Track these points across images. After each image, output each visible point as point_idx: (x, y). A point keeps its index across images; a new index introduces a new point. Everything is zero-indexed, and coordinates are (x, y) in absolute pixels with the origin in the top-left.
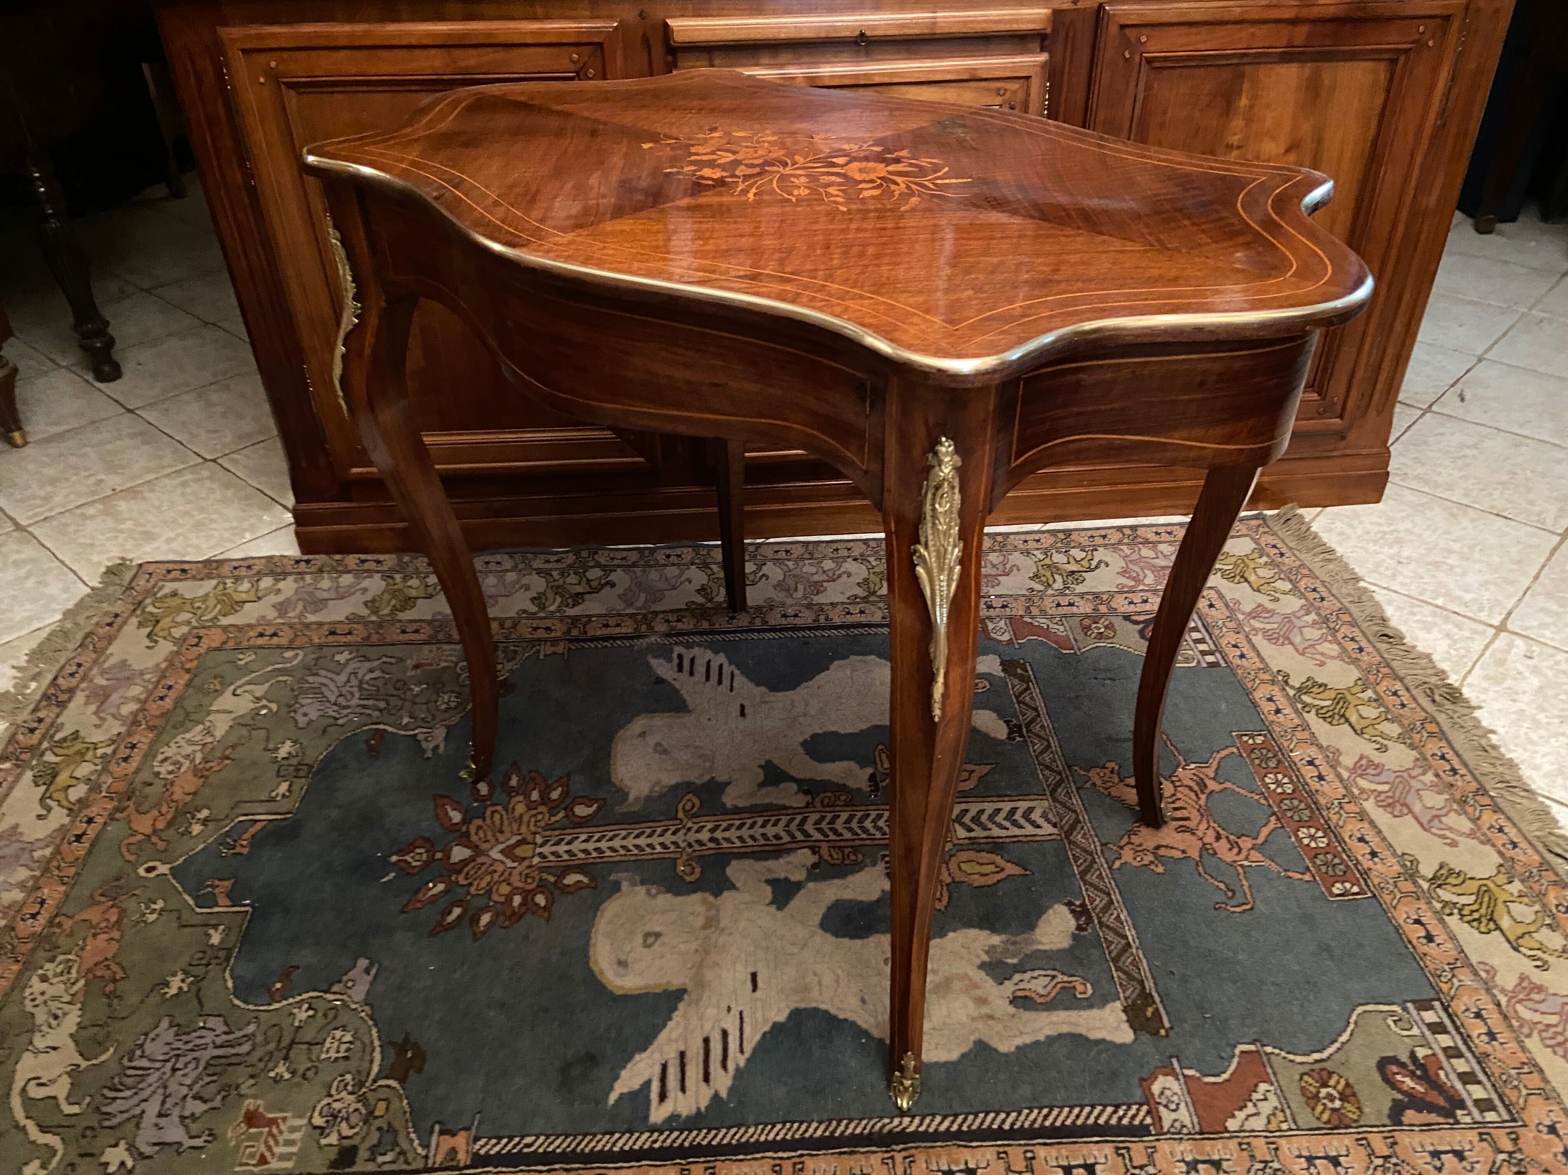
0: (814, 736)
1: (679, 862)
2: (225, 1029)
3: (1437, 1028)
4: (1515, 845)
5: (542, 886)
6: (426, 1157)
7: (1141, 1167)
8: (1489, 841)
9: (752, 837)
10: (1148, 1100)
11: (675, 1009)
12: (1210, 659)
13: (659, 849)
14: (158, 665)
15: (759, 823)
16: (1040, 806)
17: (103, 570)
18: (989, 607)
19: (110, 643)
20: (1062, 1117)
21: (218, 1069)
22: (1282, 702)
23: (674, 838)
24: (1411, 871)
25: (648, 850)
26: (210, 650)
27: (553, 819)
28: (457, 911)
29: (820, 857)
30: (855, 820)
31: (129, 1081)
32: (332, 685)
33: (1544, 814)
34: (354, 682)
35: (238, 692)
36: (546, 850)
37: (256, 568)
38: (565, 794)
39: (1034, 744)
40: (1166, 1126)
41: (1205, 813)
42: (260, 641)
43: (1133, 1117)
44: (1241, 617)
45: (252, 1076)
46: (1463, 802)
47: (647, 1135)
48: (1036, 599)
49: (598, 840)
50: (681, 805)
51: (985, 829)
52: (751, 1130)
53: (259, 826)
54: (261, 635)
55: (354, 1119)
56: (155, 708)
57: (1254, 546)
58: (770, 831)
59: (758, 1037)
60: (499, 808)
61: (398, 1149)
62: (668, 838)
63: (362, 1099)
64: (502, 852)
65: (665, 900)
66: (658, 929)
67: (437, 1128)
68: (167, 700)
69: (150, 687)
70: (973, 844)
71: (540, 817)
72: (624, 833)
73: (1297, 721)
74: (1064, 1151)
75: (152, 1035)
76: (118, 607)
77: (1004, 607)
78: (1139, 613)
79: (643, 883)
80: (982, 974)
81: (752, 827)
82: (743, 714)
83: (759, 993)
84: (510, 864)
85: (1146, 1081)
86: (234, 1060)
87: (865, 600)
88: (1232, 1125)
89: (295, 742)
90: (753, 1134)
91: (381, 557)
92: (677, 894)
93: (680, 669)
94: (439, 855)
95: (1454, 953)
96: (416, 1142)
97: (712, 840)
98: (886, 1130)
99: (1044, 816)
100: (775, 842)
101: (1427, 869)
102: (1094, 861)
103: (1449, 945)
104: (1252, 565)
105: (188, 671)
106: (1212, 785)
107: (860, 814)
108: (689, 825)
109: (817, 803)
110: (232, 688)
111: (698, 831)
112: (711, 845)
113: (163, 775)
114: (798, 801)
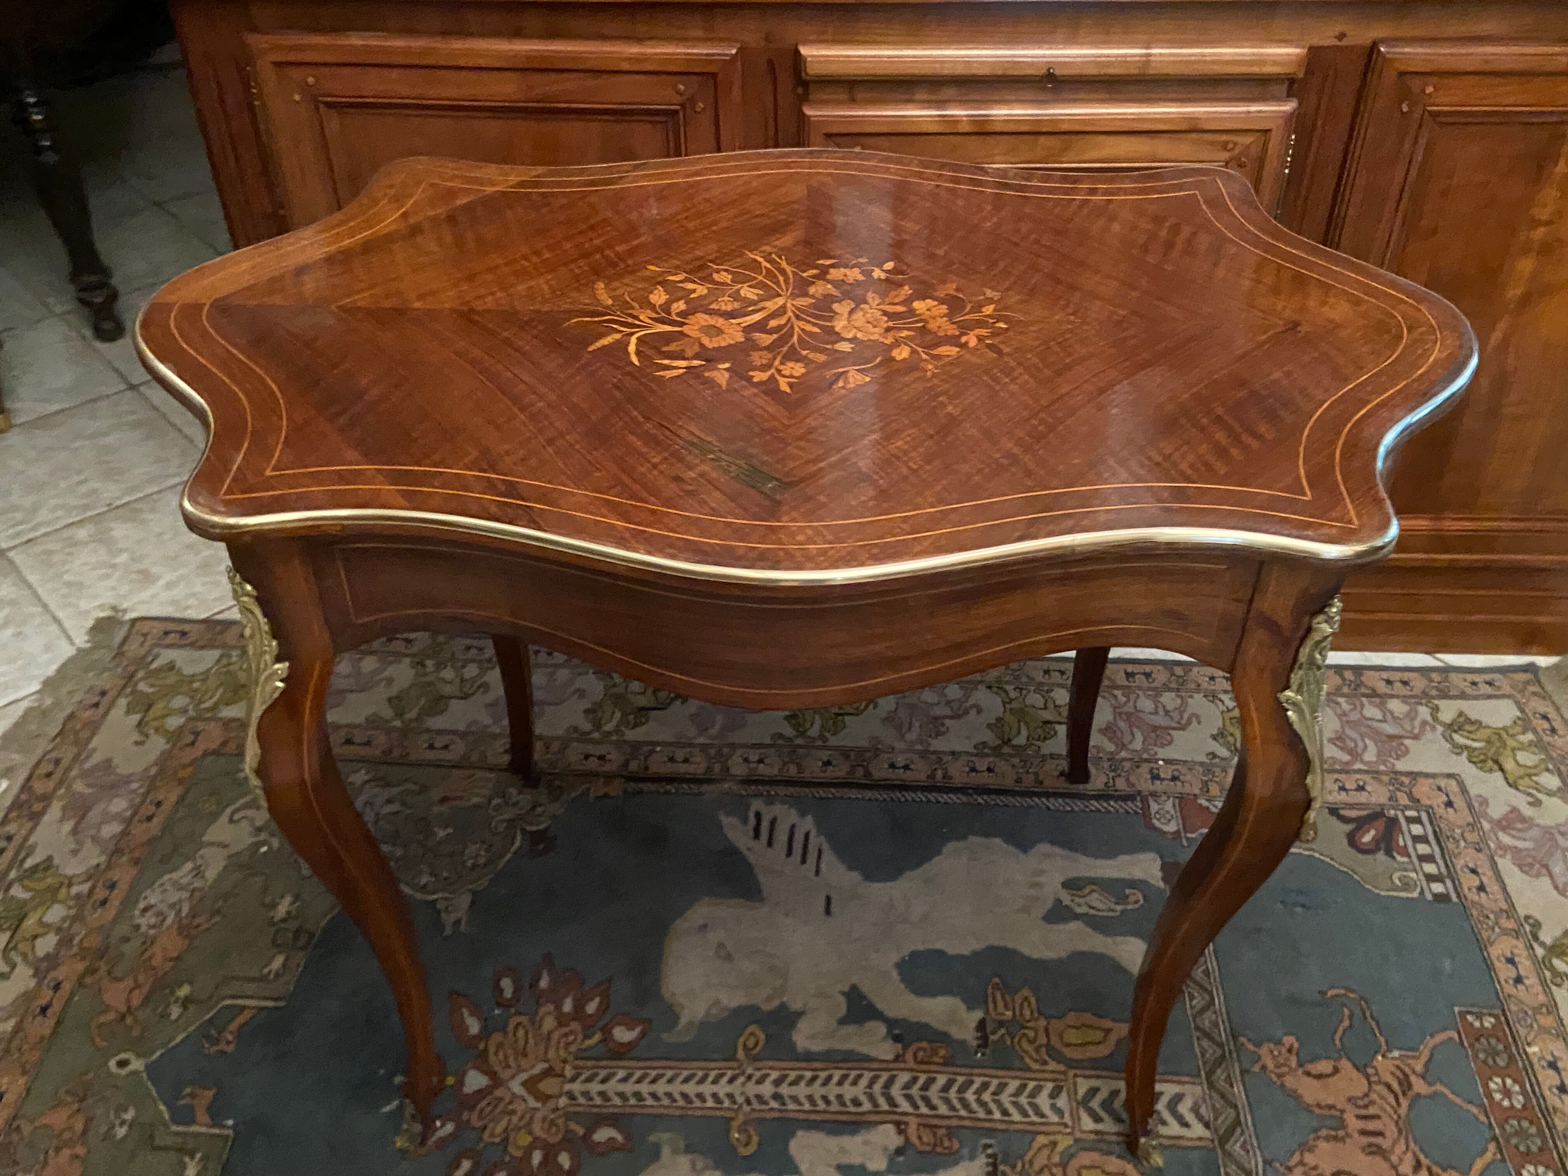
0: (914, 955)
1: (735, 1124)
5: (568, 1142)
9: (825, 1098)
12: (1437, 888)
13: (710, 1103)
14: (147, 770)
15: (836, 1079)
16: (1193, 1092)
17: (90, 623)
18: (1155, 777)
19: (93, 734)
22: (1525, 965)
23: (729, 1089)
25: (698, 1103)
26: (206, 754)
27: (587, 1043)
28: (466, 1165)
29: (907, 1139)
30: (955, 1088)
35: (237, 817)
36: (576, 1087)
38: (604, 1008)
39: (1192, 998)
41: (1404, 1128)
44: (1486, 826)
48: (1217, 771)
49: (639, 1081)
50: (742, 1040)
51: (1118, 1120)
53: (247, 1015)
56: (141, 832)
57: (1518, 714)
58: (849, 1091)
60: (523, 1019)
62: (723, 1089)
64: (524, 1084)
68: (155, 820)
69: (138, 800)
70: (1101, 1142)
71: (571, 1038)
72: (670, 1073)
73: (1542, 998)
76: (106, 681)
77: (1174, 779)
78: (1352, 806)
79: (689, 1149)
81: (826, 1082)
82: (828, 911)
84: (533, 1103)
87: (996, 751)
89: (296, 897)
93: (757, 834)
94: (450, 1080)
97: (777, 1097)
99: (1195, 1110)
100: (852, 1109)
104: (1511, 743)
105: (180, 781)
106: (1419, 1086)
107: (961, 1079)
108: (749, 1071)
109: (909, 1056)
110: (229, 811)
111: (760, 1082)
112: (774, 1104)
113: (143, 929)
114: (886, 1050)
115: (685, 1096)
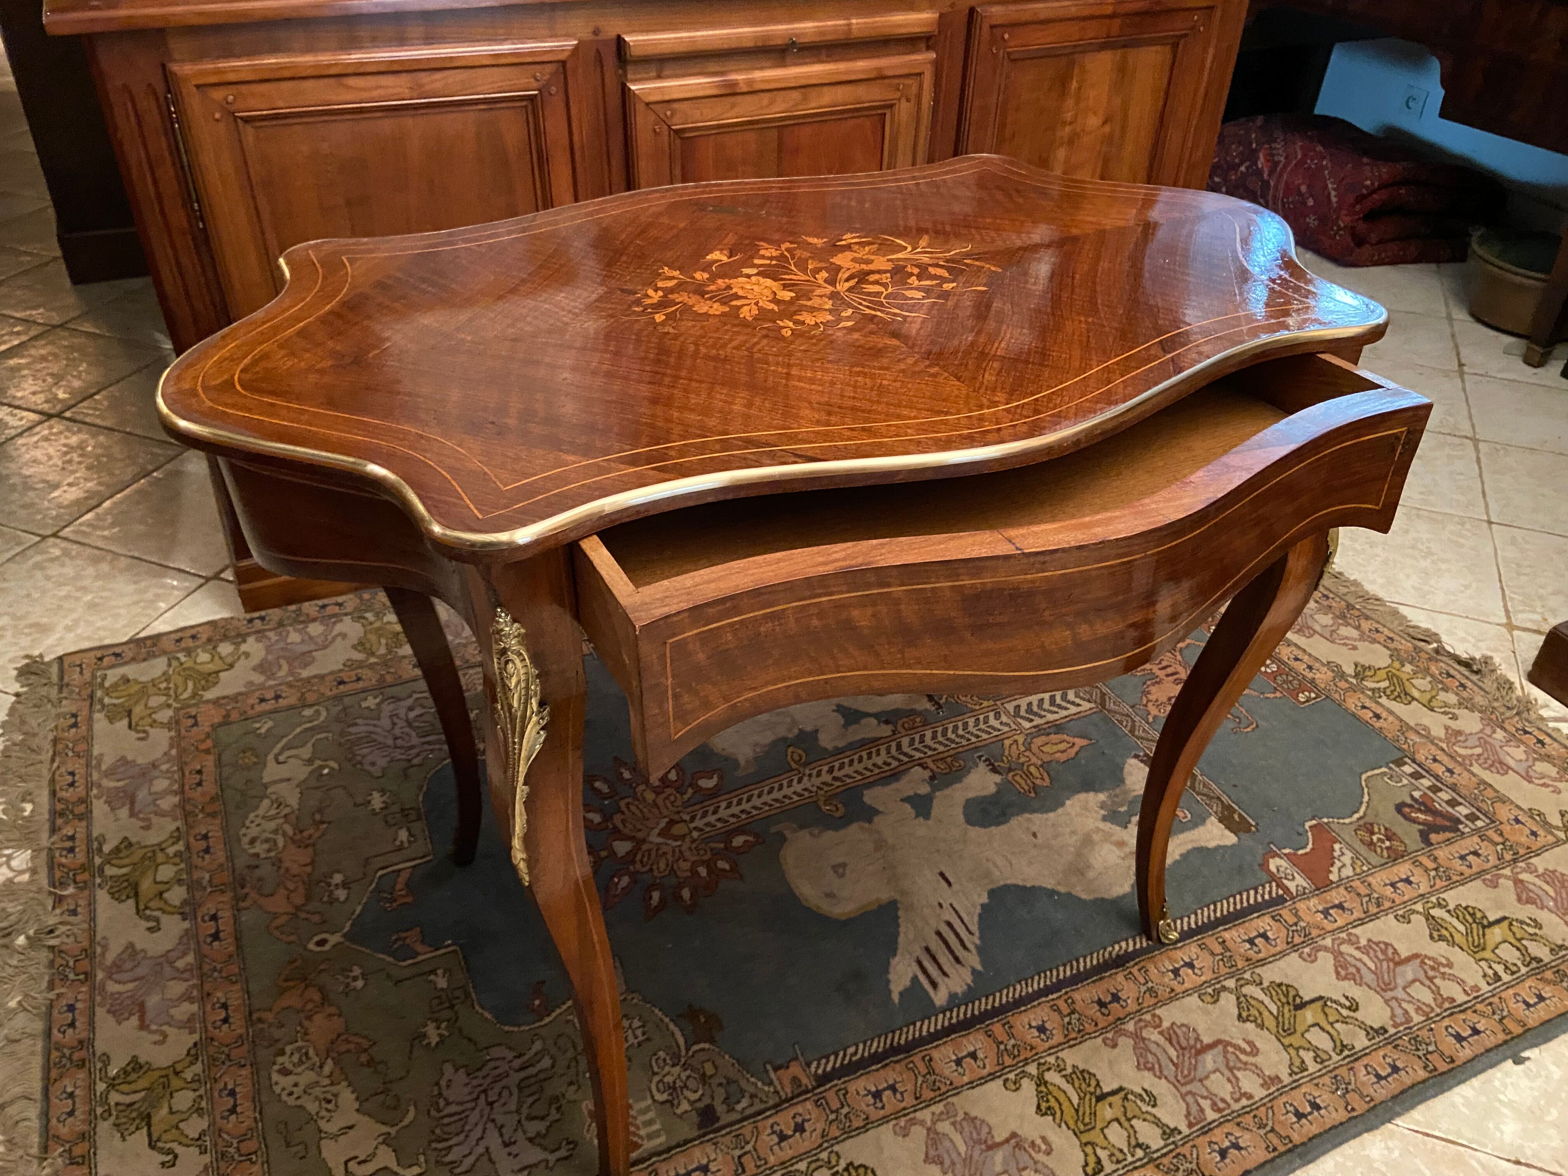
1: (821, 803)
2: (513, 1054)
3: (1416, 776)
4: (1392, 639)
5: (717, 854)
6: (776, 1092)
7: (1296, 924)
8: (1374, 641)
9: (867, 769)
10: (1273, 878)
11: (898, 918)
13: (796, 798)
14: (166, 753)
15: (865, 756)
19: (90, 744)
20: (1224, 908)
21: (535, 1088)
23: (802, 786)
24: (1341, 675)
25: (787, 801)
26: (216, 726)
27: (686, 797)
28: (656, 895)
30: (939, 735)
31: (452, 1129)
32: (378, 730)
33: (1395, 613)
34: (401, 723)
35: (281, 758)
36: (698, 823)
37: (204, 637)
38: (681, 774)
40: (1293, 890)
42: (265, 707)
43: (1270, 892)
45: (571, 1083)
46: (1343, 617)
47: (941, 1016)
49: (739, 804)
50: (789, 758)
51: (1041, 717)
52: (1018, 987)
53: (404, 876)
54: (262, 700)
55: (691, 1084)
56: (198, 795)
58: (878, 760)
59: (976, 919)
60: (628, 800)
61: (747, 1095)
62: (798, 787)
63: (685, 1067)
64: (659, 835)
65: (830, 836)
66: (840, 860)
67: (769, 1067)
68: (207, 785)
69: (176, 776)
70: (1040, 730)
71: (672, 798)
72: (756, 792)
74: (1242, 931)
75: (443, 1083)
76: (68, 707)
79: (802, 827)
80: (1109, 825)
81: (860, 760)
83: (955, 887)
84: (674, 844)
85: (1264, 866)
86: (542, 1076)
88: (1334, 877)
89: (383, 791)
90: (1020, 990)
91: (340, 599)
92: (837, 828)
94: (603, 854)
95: (1397, 722)
96: (760, 1084)
97: (835, 779)
98: (1114, 955)
99: (1077, 696)
100: (887, 768)
101: (1349, 670)
102: (1133, 721)
103: (1391, 718)
105: (207, 752)
107: (940, 729)
108: (807, 772)
109: (900, 728)
110: (271, 757)
111: (819, 774)
112: (838, 784)
113: (263, 856)
114: (886, 730)
115: (776, 800)
